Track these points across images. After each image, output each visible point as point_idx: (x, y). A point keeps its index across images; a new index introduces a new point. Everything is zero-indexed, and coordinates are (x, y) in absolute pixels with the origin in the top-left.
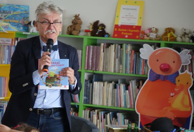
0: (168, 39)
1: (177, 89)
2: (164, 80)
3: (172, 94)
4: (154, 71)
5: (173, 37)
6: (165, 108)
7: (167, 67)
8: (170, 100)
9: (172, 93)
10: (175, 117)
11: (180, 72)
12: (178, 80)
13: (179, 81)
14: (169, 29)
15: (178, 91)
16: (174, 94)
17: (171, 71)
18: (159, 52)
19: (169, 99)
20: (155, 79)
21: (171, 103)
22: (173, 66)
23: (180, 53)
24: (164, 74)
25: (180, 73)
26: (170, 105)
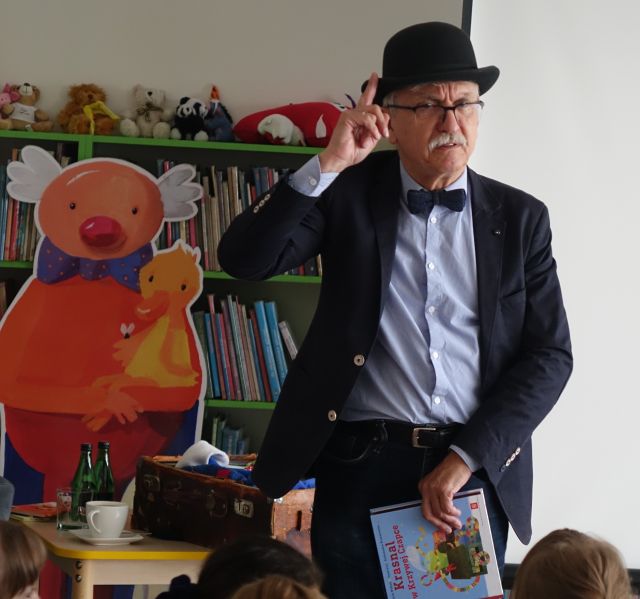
0: (89, 125)
1: (143, 309)
2: (95, 278)
3: (124, 329)
4: (56, 245)
5: (106, 120)
6: (100, 381)
7: (108, 230)
8: (117, 350)
9: (128, 326)
10: (141, 410)
11: (154, 247)
12: (149, 277)
13: (151, 280)
14: (86, 91)
15: (148, 315)
16: (132, 327)
17: (123, 243)
18: (79, 176)
19: (116, 346)
20: (62, 273)
21: (121, 362)
22: (131, 226)
23: (161, 178)
24: (96, 257)
25: (156, 252)
26: (119, 368)
